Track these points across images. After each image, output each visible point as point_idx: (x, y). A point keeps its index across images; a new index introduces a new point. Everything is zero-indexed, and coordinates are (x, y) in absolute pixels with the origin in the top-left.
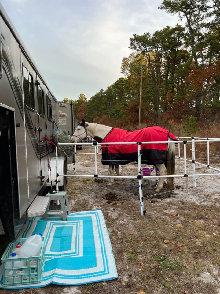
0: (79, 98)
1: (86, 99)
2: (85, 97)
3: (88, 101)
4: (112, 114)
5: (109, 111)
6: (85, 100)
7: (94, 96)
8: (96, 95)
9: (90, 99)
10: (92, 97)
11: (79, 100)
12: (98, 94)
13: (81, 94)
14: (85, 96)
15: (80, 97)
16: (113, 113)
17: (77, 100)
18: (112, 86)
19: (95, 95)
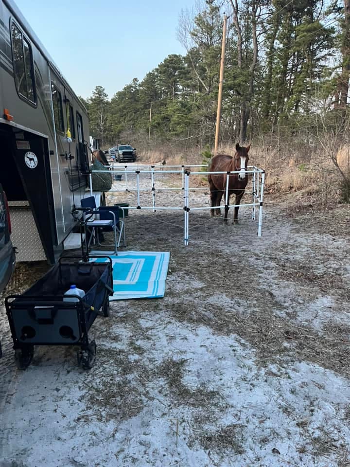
0: (94, 93)
1: (106, 96)
2: (105, 92)
3: (110, 101)
4: (156, 123)
5: (149, 119)
6: (105, 98)
7: (123, 90)
8: (125, 89)
9: (113, 97)
10: (117, 92)
11: (94, 97)
12: (129, 87)
13: (97, 87)
14: (104, 89)
15: (95, 91)
16: (156, 121)
17: (89, 98)
18: (157, 70)
19: (123, 88)
